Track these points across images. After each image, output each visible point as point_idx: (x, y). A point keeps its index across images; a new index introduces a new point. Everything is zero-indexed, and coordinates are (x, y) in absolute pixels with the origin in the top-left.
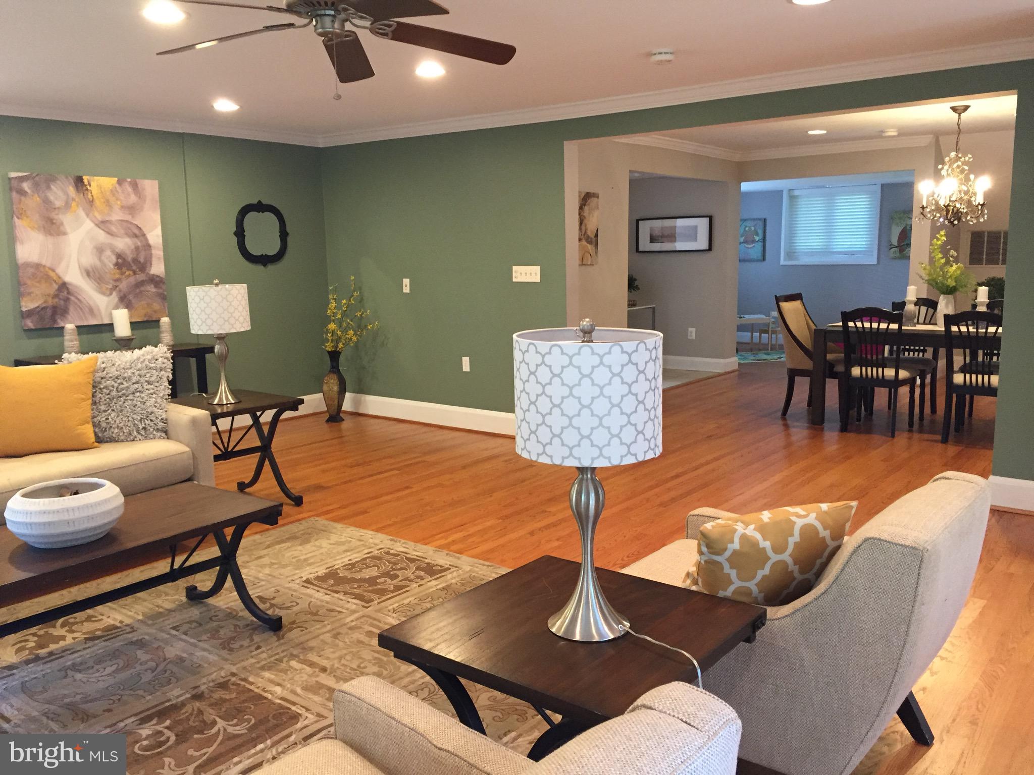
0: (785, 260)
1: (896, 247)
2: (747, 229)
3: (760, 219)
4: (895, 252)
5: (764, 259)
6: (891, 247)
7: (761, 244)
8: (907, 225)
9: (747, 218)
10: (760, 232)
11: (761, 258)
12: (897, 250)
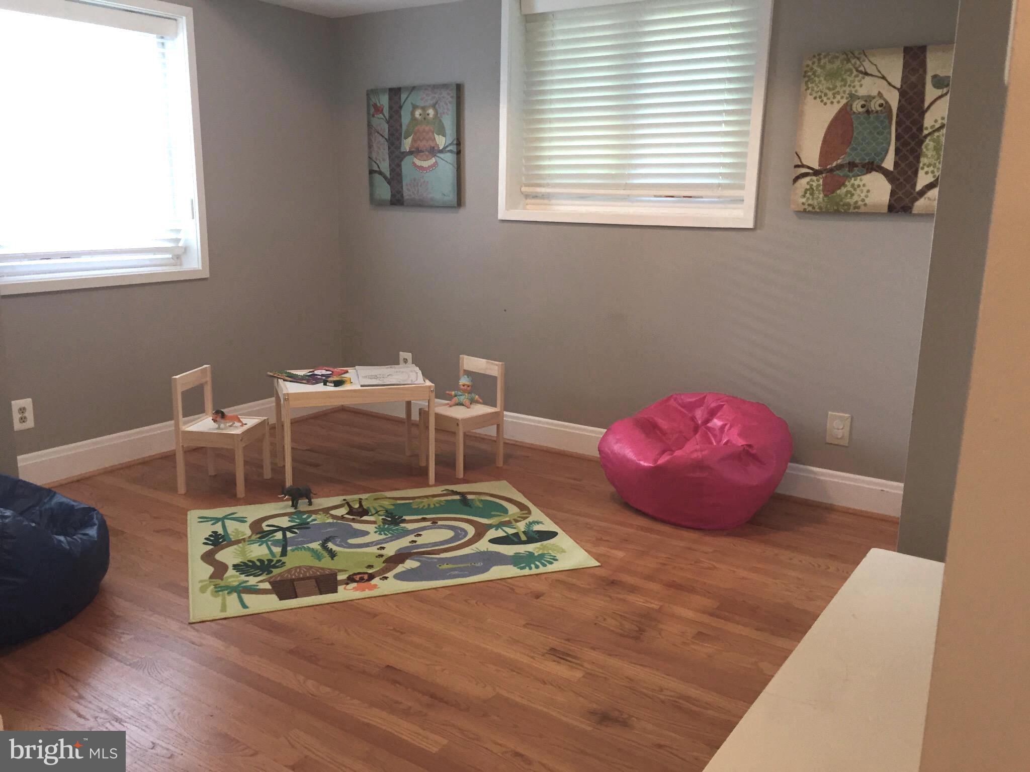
0: (510, 205)
1: (816, 173)
2: (417, 113)
3: (445, 86)
4: (811, 190)
5: (460, 202)
6: (801, 172)
7: (450, 157)
8: (853, 97)
9: (417, 83)
10: (448, 122)
11: (455, 202)
12: (817, 182)
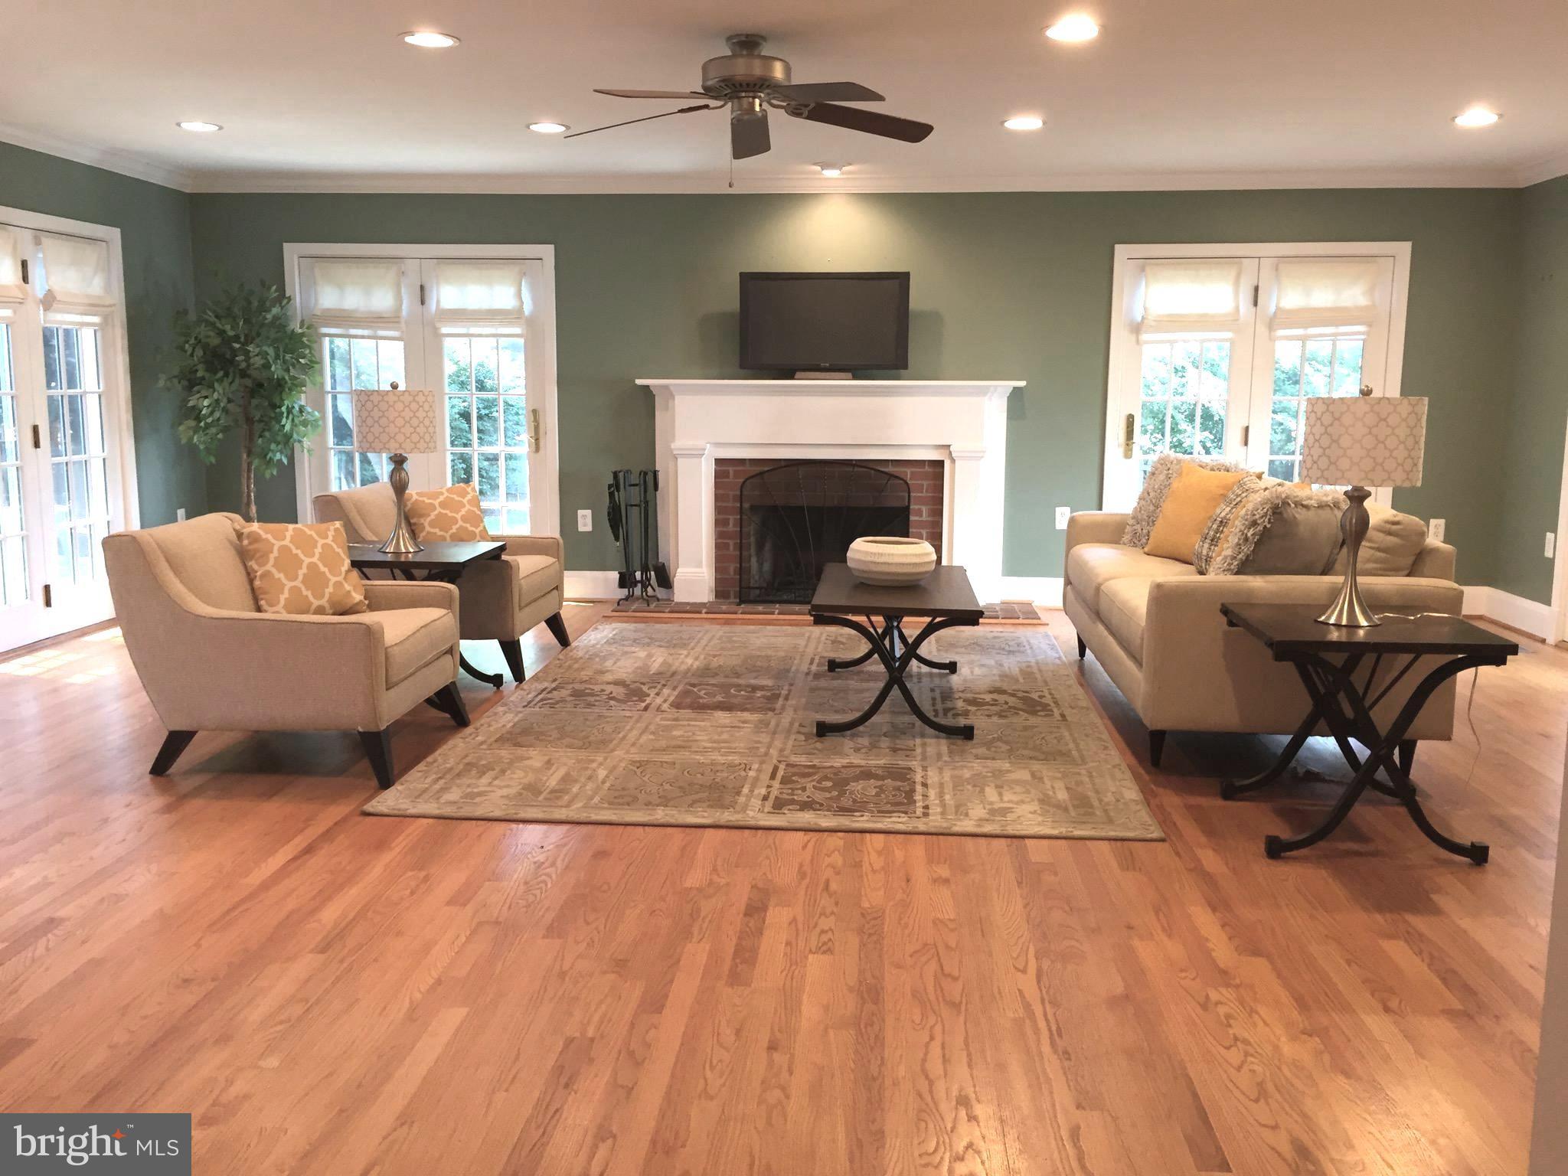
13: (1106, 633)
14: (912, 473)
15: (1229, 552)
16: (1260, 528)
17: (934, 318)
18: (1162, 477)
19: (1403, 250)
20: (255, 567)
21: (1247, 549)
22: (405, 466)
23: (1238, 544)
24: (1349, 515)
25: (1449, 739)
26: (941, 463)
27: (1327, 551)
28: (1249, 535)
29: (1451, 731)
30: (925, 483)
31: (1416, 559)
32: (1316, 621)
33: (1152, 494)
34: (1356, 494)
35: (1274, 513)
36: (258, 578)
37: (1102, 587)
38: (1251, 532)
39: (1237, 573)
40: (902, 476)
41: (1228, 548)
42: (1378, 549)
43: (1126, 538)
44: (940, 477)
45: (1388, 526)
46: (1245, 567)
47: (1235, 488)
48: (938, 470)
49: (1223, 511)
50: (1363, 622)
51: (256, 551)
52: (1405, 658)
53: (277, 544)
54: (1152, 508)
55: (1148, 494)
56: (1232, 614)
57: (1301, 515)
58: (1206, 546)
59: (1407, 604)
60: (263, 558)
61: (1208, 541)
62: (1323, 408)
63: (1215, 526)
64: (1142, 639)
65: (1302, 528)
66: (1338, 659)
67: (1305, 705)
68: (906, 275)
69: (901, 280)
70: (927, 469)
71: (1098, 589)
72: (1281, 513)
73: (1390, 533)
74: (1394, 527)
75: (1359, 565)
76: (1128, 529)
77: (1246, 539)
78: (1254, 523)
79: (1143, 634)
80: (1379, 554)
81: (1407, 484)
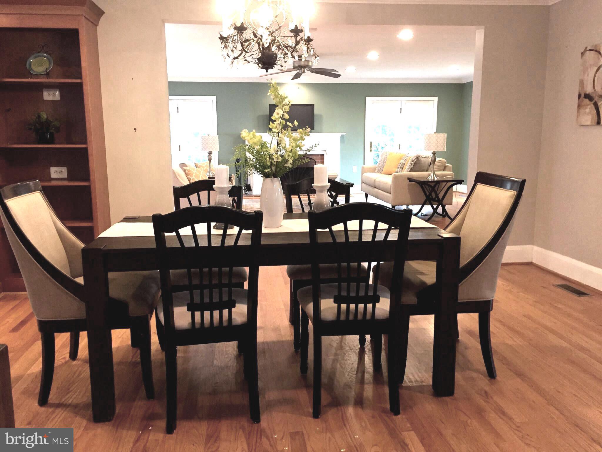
13: (378, 190)
14: (316, 158)
15: (408, 167)
16: (414, 162)
17: (320, 116)
18: (385, 156)
19: (436, 99)
20: (190, 177)
21: (412, 166)
22: (211, 154)
23: (410, 166)
24: (432, 158)
25: (452, 204)
26: (323, 155)
27: (427, 167)
28: (412, 163)
29: (452, 203)
30: (319, 161)
31: (444, 168)
32: (427, 179)
33: (382, 160)
34: (434, 153)
35: (417, 159)
36: (191, 180)
37: (376, 180)
38: (413, 163)
39: (410, 172)
40: (313, 159)
41: (407, 166)
42: (437, 166)
43: (376, 171)
44: (323, 159)
45: (439, 161)
46: (411, 170)
47: (404, 156)
48: (323, 157)
49: (402, 161)
50: (436, 178)
51: (190, 174)
52: (445, 183)
53: (194, 172)
54: (383, 163)
55: (381, 160)
56: (410, 180)
57: (422, 159)
58: (399, 170)
59: (444, 176)
60: (192, 175)
61: (399, 168)
62: (427, 136)
63: (401, 165)
64: (391, 187)
65: (422, 162)
66: (433, 184)
67: (424, 198)
68: (313, 105)
69: (313, 106)
70: (320, 157)
71: (375, 180)
72: (418, 159)
73: (439, 163)
74: (440, 161)
75: (435, 170)
76: (377, 169)
77: (411, 165)
78: (413, 161)
79: (391, 186)
80: (438, 167)
81: (443, 150)
